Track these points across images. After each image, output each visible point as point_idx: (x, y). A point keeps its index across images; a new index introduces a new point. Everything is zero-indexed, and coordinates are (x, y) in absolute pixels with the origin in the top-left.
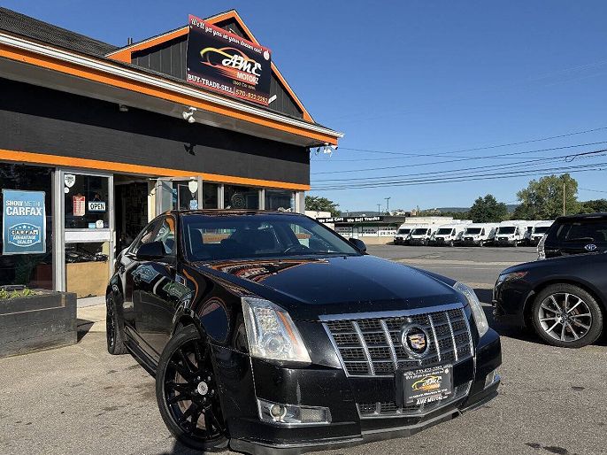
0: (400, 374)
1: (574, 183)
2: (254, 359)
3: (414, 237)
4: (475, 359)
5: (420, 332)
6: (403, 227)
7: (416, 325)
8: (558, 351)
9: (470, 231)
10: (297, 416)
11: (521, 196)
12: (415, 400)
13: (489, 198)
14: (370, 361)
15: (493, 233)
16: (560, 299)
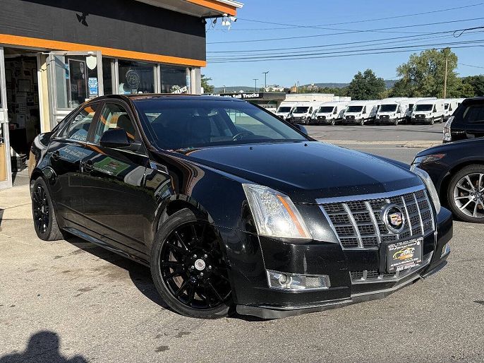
0: (384, 247)
1: (454, 58)
2: (260, 237)
3: (295, 115)
4: (436, 233)
5: (398, 211)
6: (283, 105)
7: (394, 205)
8: (472, 226)
9: (352, 109)
10: (302, 283)
11: (401, 71)
12: (395, 268)
13: (368, 73)
14: (359, 237)
15: (375, 110)
16: (474, 179)
